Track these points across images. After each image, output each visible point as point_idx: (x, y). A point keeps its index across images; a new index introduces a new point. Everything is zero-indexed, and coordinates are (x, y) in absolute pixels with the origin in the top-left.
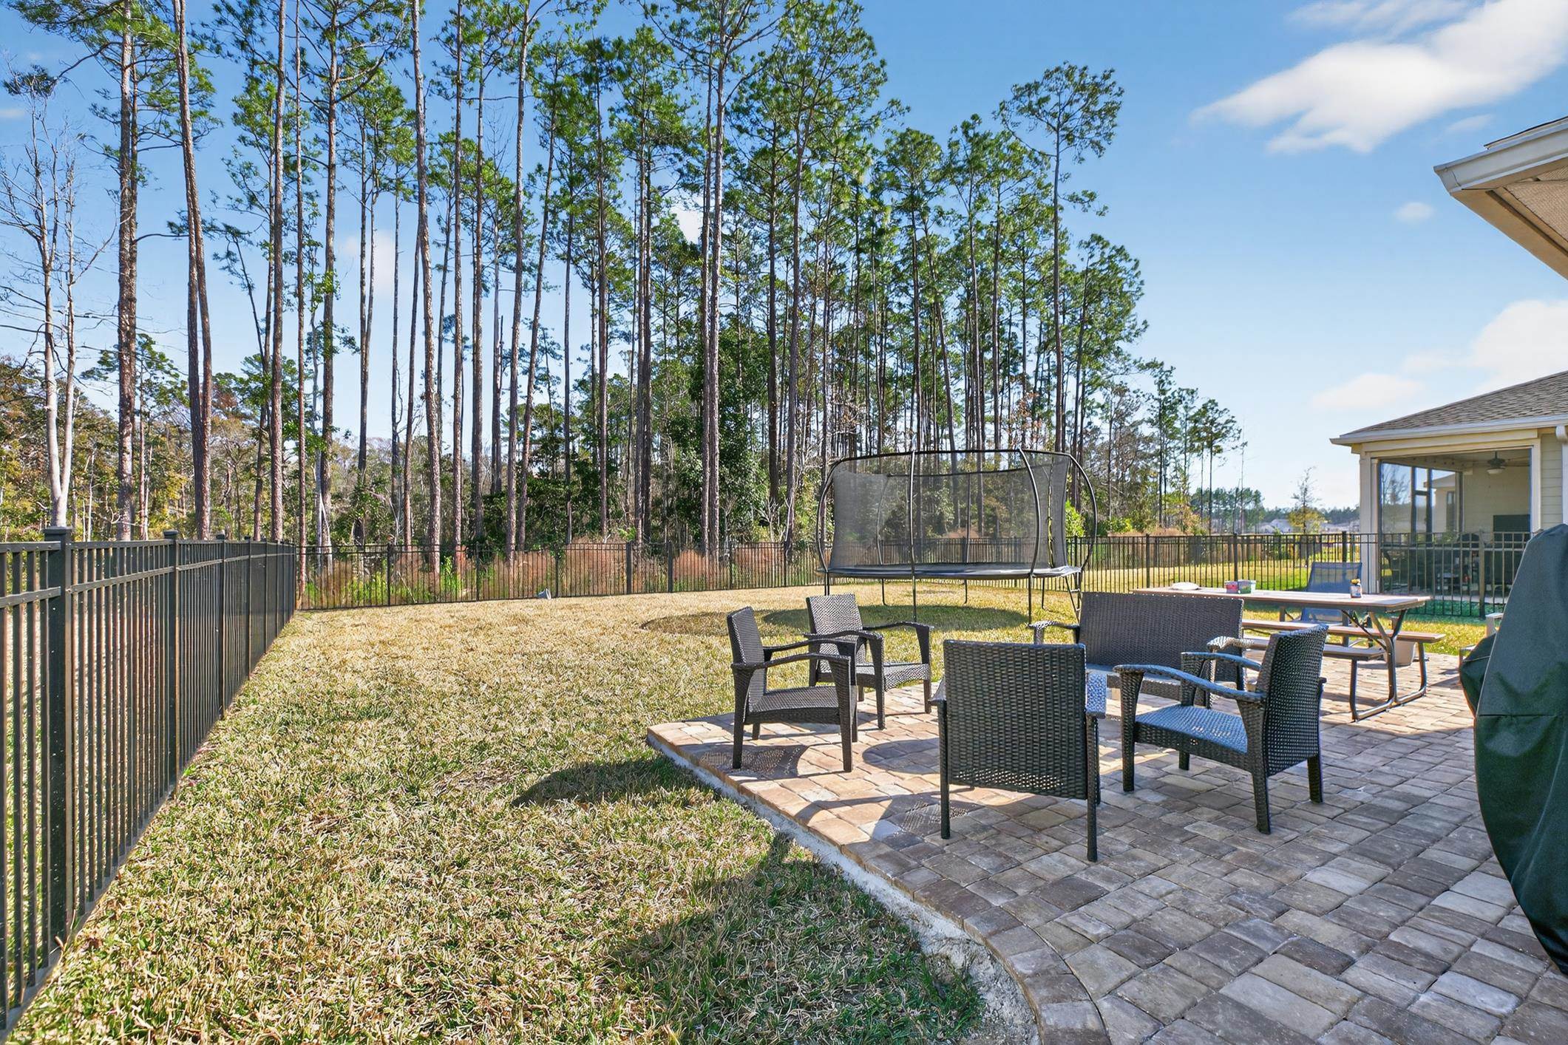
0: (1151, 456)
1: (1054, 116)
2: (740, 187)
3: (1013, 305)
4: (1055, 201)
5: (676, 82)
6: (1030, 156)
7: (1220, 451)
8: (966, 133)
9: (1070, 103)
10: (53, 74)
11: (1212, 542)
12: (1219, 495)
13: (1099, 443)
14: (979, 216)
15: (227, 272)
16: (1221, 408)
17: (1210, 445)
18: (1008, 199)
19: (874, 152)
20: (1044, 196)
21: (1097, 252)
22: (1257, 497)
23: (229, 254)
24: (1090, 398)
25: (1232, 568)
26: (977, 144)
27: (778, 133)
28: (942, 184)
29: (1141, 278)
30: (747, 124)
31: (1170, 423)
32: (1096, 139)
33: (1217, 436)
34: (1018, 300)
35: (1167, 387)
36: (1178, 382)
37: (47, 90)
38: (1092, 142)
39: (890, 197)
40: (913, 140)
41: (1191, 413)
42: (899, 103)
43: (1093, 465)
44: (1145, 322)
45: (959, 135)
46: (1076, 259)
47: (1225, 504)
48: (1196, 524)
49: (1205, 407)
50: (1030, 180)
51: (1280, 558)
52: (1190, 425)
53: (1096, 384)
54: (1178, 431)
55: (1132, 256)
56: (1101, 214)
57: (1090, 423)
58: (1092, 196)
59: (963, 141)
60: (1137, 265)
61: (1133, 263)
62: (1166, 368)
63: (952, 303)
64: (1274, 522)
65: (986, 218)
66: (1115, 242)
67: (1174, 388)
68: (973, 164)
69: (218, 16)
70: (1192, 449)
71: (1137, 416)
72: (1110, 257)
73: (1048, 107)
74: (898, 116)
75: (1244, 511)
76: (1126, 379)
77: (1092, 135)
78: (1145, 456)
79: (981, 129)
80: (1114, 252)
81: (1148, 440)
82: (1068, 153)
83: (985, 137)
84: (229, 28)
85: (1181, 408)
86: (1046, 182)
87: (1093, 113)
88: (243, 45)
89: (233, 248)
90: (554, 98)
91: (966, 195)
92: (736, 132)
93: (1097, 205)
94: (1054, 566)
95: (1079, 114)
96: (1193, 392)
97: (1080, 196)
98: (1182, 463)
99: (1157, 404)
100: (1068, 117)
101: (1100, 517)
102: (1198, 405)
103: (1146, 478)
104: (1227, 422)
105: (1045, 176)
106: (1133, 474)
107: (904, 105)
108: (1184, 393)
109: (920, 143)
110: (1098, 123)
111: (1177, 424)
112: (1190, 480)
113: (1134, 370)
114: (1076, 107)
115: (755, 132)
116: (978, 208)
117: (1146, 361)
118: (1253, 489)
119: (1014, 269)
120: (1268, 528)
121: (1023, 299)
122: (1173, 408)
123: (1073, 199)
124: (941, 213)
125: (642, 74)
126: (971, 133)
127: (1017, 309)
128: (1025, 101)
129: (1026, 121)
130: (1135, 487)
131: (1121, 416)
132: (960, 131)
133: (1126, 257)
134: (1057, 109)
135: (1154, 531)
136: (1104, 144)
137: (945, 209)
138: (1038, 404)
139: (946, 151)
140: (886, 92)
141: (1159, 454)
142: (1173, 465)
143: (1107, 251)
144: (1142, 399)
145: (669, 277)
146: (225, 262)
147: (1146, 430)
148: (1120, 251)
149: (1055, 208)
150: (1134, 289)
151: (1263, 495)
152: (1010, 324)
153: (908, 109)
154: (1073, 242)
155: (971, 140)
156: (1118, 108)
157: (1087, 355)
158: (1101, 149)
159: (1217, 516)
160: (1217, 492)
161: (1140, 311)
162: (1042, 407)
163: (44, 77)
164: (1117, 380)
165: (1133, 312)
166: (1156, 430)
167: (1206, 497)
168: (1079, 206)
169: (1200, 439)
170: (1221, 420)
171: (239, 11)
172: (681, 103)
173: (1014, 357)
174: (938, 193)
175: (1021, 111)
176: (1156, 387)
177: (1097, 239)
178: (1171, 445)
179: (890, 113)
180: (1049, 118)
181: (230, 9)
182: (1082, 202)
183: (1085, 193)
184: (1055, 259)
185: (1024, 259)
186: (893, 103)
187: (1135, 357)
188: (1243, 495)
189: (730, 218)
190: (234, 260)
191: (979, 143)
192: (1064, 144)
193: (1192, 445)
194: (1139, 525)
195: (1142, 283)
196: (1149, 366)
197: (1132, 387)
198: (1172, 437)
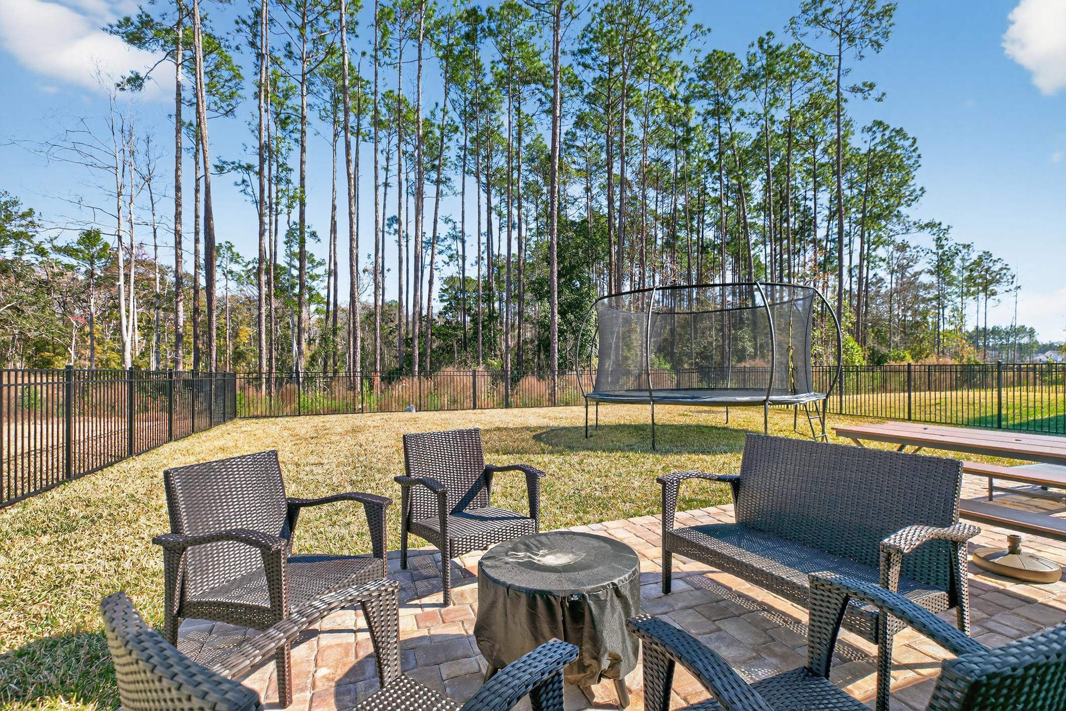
0: (930, 300)
1: (837, 23)
2: (588, 110)
3: (807, 183)
4: (838, 94)
5: (533, 34)
6: (817, 61)
7: (994, 293)
8: (761, 46)
9: (851, 10)
10: (142, 75)
11: (984, 369)
12: (995, 332)
13: (883, 291)
14: (773, 111)
15: (243, 194)
16: (994, 258)
17: (985, 289)
18: (800, 97)
19: (685, 69)
20: (830, 91)
21: (879, 135)
22: (1032, 332)
23: (244, 181)
24: (874, 254)
25: (995, 394)
26: (771, 54)
27: (612, 64)
28: (743, 92)
29: (918, 152)
30: (589, 61)
31: (947, 272)
32: (874, 38)
33: (991, 282)
34: (811, 179)
35: (944, 242)
36: (954, 239)
37: (141, 85)
38: (871, 41)
39: (700, 106)
40: (718, 58)
41: (967, 264)
42: (701, 27)
43: (879, 308)
44: (922, 189)
45: (756, 49)
46: (859, 142)
47: (1001, 338)
48: (971, 355)
49: (980, 258)
50: (818, 80)
51: (1050, 383)
52: (966, 274)
53: (879, 242)
54: (954, 278)
55: (910, 135)
56: (880, 100)
57: (875, 275)
58: (872, 86)
59: (759, 54)
60: (914, 142)
61: (911, 141)
62: (943, 227)
63: (757, 188)
64: (1048, 353)
65: (781, 114)
66: (895, 125)
67: (950, 243)
68: (769, 70)
69: (237, 27)
70: (968, 293)
71: (917, 268)
72: (890, 138)
73: (832, 16)
74: (702, 38)
75: (1020, 344)
76: (907, 238)
77: (871, 35)
78: (924, 301)
79: (774, 43)
80: (894, 134)
81: (927, 288)
82: (849, 53)
83: (778, 48)
84: (244, 34)
85: (958, 262)
86: (830, 79)
87: (872, 16)
88: (253, 44)
89: (246, 177)
90: (447, 55)
91: (762, 96)
92: (581, 68)
93: (875, 93)
94: (795, 392)
95: (859, 19)
96: (969, 246)
97: (861, 87)
98: (959, 305)
99: (935, 258)
100: (849, 22)
101: (884, 350)
102: (974, 257)
103: (925, 318)
104: (1001, 269)
105: (831, 75)
106: (914, 315)
107: (705, 28)
108: (961, 248)
109: (724, 60)
110: (876, 24)
111: (954, 273)
112: (966, 318)
113: (914, 230)
114: (856, 13)
115: (596, 67)
116: (771, 105)
117: (925, 221)
118: (1028, 326)
119: (807, 155)
120: (1042, 358)
121: (815, 177)
122: (951, 259)
123: (854, 89)
124: (743, 114)
125: (509, 30)
126: (765, 46)
127: (811, 186)
128: (811, 16)
129: (813, 31)
130: (917, 325)
131: (903, 268)
132: (756, 44)
133: (905, 137)
134: (840, 18)
135: (932, 360)
136: (882, 41)
137: (747, 111)
138: (827, 260)
139: (745, 63)
140: (691, 19)
141: (937, 298)
142: (950, 307)
143: (887, 133)
144: (922, 254)
145: (541, 181)
146: (242, 187)
147: (925, 279)
148: (899, 132)
149: (839, 99)
150: (911, 162)
151: (1037, 331)
152: (805, 199)
153: (709, 30)
154: (857, 127)
155: (765, 51)
156: (894, 9)
157: (869, 220)
158: (879, 45)
159: (994, 349)
160: (994, 329)
161: (919, 180)
162: (831, 263)
163: (138, 77)
164: (899, 239)
165: (911, 183)
166: (934, 279)
167: (982, 333)
168: (859, 95)
169: (975, 285)
170: (996, 268)
171: (250, 22)
172: (537, 49)
173: (808, 224)
174: (741, 99)
175: (808, 23)
176: (935, 243)
177: (879, 124)
178: (949, 290)
179: (694, 35)
180: (833, 26)
181: (244, 22)
182: (861, 91)
183: (864, 84)
184: (840, 143)
185: (815, 145)
186: (697, 26)
187: (913, 218)
188: (1017, 331)
189: (582, 133)
190: (248, 186)
191: (772, 54)
192: (845, 45)
193: (968, 291)
194: (917, 355)
195: (919, 156)
196: (927, 225)
197: (912, 244)
198: (950, 284)
